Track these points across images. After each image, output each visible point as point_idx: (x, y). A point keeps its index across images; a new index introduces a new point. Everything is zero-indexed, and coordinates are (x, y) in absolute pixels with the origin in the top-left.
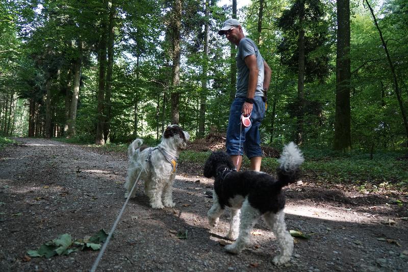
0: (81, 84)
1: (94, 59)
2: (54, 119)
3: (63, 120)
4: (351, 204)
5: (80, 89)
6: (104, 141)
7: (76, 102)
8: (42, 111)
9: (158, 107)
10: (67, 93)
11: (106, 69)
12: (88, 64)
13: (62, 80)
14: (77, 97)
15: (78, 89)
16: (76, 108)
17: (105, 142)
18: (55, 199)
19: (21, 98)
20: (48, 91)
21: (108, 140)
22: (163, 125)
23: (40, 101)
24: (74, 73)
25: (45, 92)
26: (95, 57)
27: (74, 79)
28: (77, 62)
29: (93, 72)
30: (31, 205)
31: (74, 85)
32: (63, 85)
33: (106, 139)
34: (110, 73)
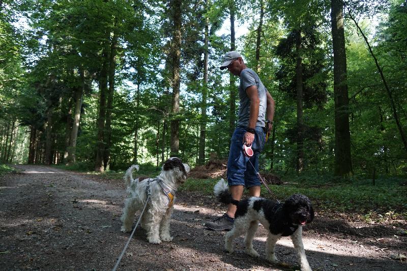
0: (82, 112)
1: (95, 86)
2: (54, 146)
3: (63, 148)
4: (357, 235)
5: (81, 117)
6: (103, 168)
7: (77, 129)
8: (43, 138)
9: (158, 134)
10: (68, 120)
11: (107, 96)
12: (89, 92)
13: (63, 107)
14: (78, 124)
15: (78, 116)
16: (76, 135)
17: (105, 169)
18: (47, 233)
19: (22, 125)
20: (50, 119)
21: (108, 167)
22: (163, 152)
23: (41, 129)
24: (76, 101)
25: (46, 120)
26: (96, 85)
27: (76, 106)
28: (79, 89)
29: (94, 100)
30: (22, 241)
31: (75, 113)
32: (64, 112)
33: (105, 166)
34: (110, 101)
